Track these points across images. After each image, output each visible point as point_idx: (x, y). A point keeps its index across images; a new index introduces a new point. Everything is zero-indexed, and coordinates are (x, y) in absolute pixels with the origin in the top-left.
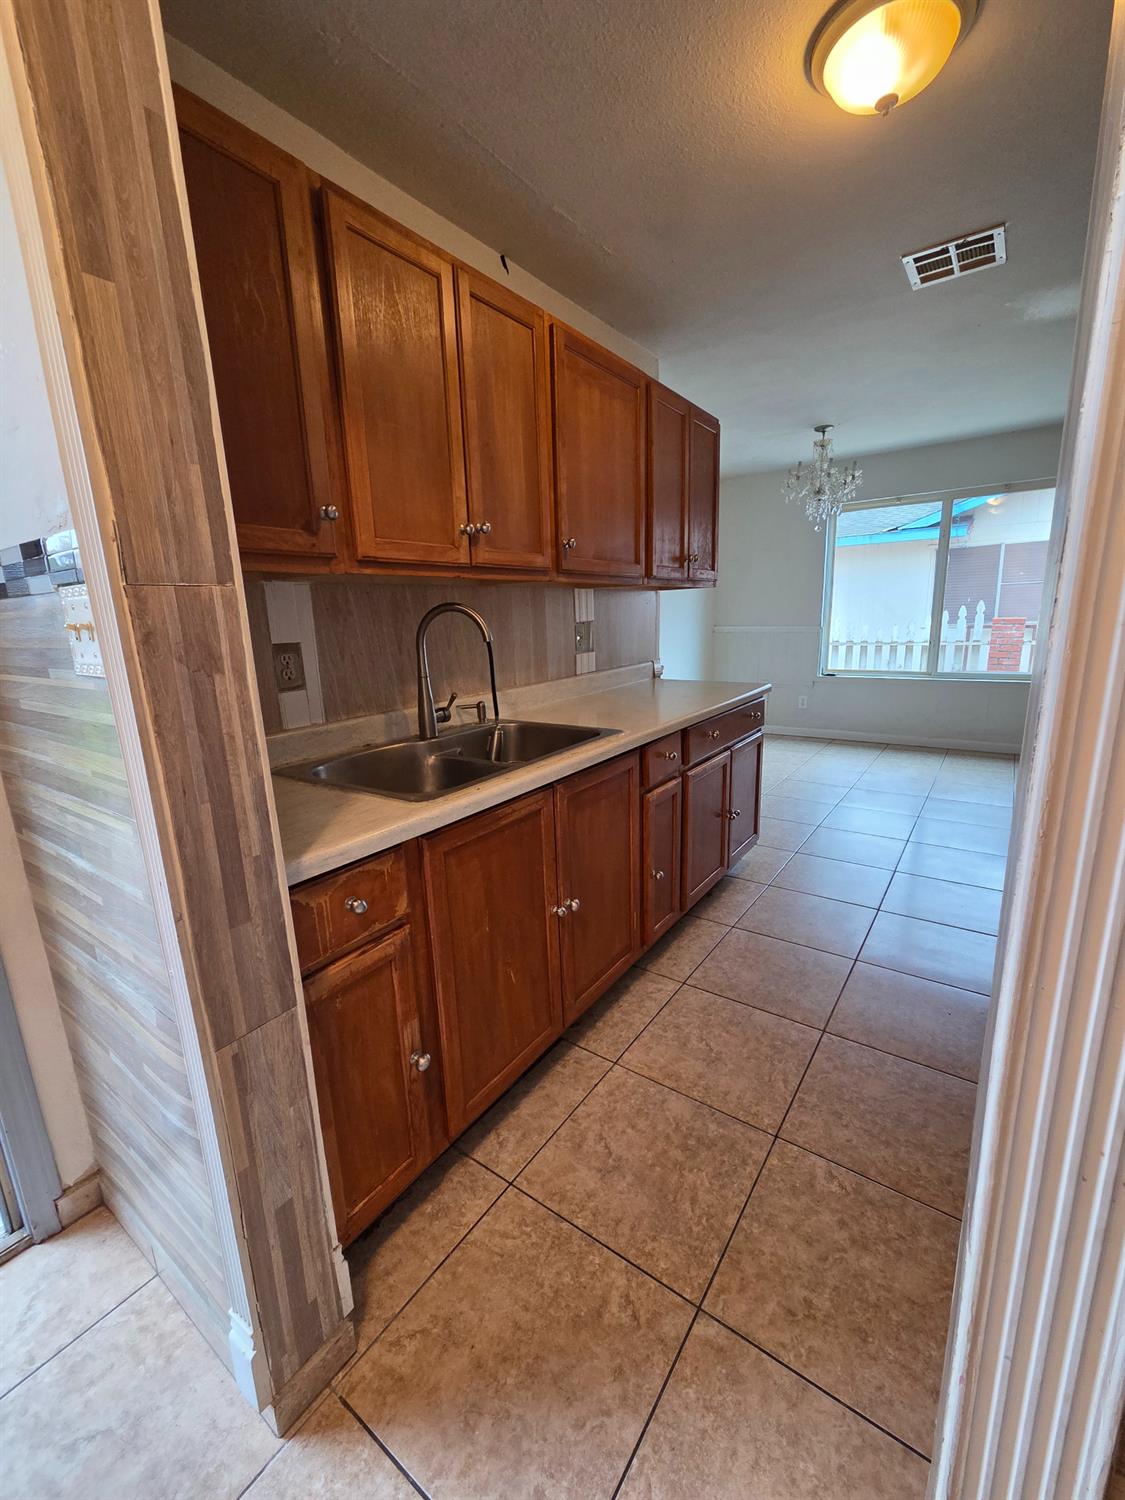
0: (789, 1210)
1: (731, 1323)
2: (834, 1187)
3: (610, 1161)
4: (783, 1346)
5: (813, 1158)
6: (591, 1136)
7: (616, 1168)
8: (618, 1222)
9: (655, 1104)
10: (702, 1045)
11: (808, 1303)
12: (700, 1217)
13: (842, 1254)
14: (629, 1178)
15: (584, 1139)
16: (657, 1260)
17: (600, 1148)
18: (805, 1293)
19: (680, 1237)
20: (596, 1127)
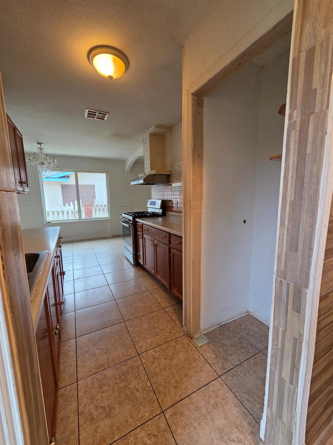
0: (156, 368)
1: (171, 405)
2: (158, 353)
3: (107, 409)
4: (181, 395)
5: (149, 351)
6: (93, 411)
7: (110, 410)
8: (127, 421)
9: (103, 379)
10: (100, 350)
11: (176, 381)
12: (143, 392)
13: (171, 365)
14: (117, 406)
15: (91, 415)
16: (145, 416)
17: (100, 410)
18: (174, 380)
19: (144, 403)
20: (92, 406)
